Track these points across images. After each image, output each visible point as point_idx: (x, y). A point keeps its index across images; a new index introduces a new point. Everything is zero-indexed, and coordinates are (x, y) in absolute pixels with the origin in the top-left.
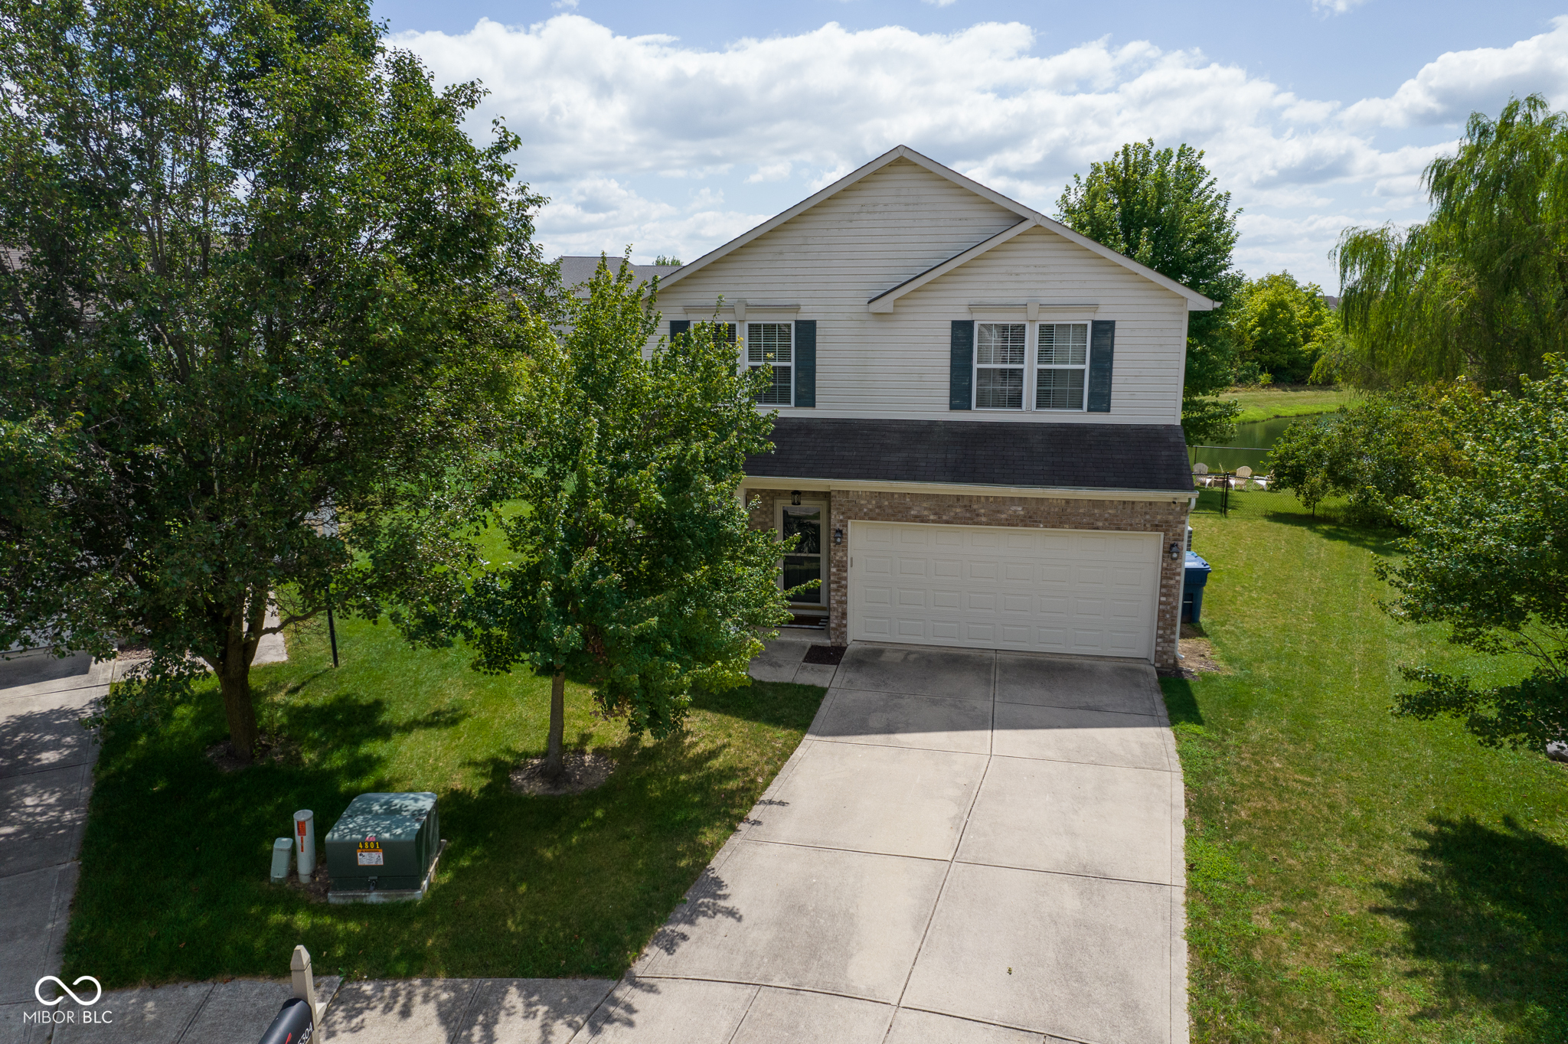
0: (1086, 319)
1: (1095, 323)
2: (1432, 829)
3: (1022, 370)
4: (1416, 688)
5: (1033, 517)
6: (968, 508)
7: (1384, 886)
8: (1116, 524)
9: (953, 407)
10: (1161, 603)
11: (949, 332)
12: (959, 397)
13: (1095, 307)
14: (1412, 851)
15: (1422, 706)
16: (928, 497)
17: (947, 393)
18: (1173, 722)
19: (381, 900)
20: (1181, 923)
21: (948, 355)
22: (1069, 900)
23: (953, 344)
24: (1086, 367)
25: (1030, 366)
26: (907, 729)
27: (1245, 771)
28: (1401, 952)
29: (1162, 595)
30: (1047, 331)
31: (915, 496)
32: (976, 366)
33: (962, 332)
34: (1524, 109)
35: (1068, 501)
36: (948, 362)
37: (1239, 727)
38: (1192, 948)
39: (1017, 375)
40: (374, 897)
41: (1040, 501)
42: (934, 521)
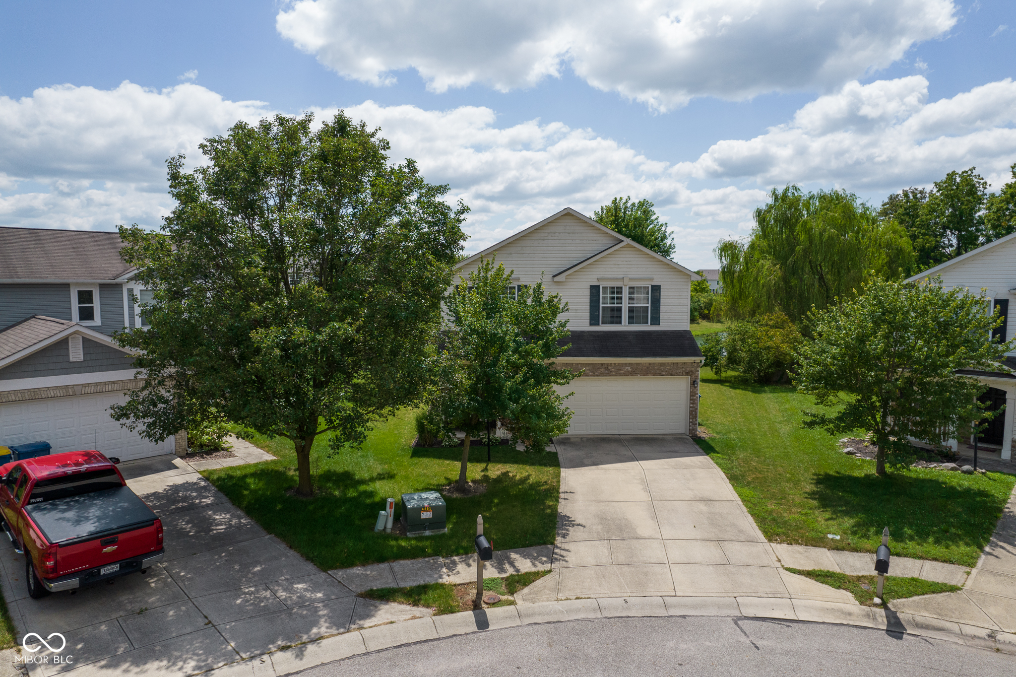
0: (648, 284)
1: (652, 286)
2: (815, 477)
3: (621, 307)
4: (809, 419)
5: (636, 371)
6: (606, 369)
7: (806, 493)
8: (671, 373)
9: (591, 324)
10: (690, 407)
11: (589, 290)
12: (594, 320)
13: (652, 279)
14: (812, 483)
15: (811, 425)
16: (589, 364)
17: (588, 318)
18: (707, 454)
19: (431, 534)
20: (745, 510)
21: (589, 301)
22: (703, 507)
23: (591, 295)
24: (649, 305)
25: (625, 306)
26: (602, 464)
27: (743, 467)
28: (819, 508)
29: (691, 403)
30: (632, 289)
31: (583, 365)
32: (601, 305)
33: (595, 290)
34: (791, 190)
35: (650, 364)
36: (589, 304)
37: (734, 454)
38: (752, 515)
39: (619, 309)
40: (427, 533)
41: (638, 364)
42: (591, 376)
